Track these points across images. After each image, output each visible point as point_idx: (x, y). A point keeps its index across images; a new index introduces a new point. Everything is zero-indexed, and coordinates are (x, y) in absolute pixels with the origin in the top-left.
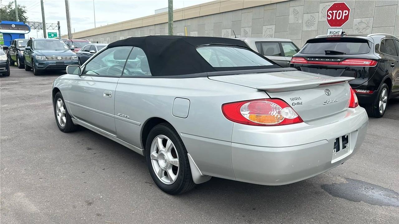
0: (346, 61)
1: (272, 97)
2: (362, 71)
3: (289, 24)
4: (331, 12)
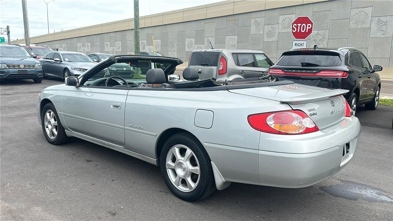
0: (321, 72)
1: (294, 109)
2: (335, 81)
3: (251, 34)
4: (296, 25)
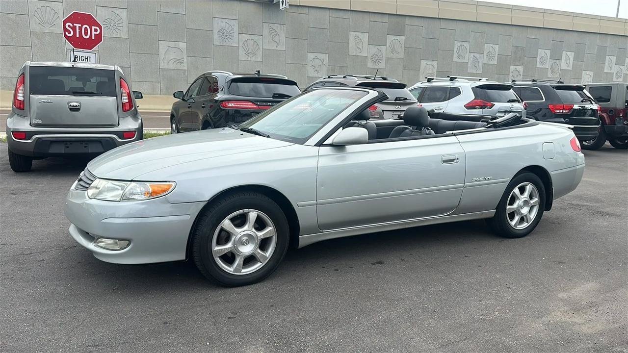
4: (72, 25)
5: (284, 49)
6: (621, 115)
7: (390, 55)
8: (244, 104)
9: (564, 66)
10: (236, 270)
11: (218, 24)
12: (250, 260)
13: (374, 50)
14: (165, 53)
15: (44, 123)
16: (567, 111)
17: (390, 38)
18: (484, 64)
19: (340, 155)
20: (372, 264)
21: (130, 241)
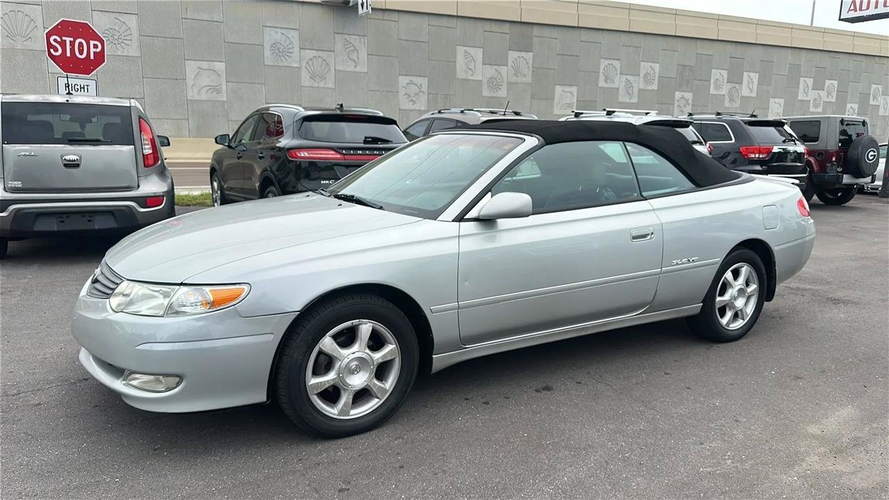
4: (59, 40)
5: (365, 70)
6: (834, 159)
7: (513, 79)
8: (324, 152)
9: (745, 92)
10: (342, 412)
11: (270, 35)
12: (362, 395)
13: (490, 71)
14: (195, 76)
15: (24, 187)
16: (764, 156)
17: (513, 55)
18: (640, 90)
19: (490, 233)
20: (537, 391)
21: (181, 378)
